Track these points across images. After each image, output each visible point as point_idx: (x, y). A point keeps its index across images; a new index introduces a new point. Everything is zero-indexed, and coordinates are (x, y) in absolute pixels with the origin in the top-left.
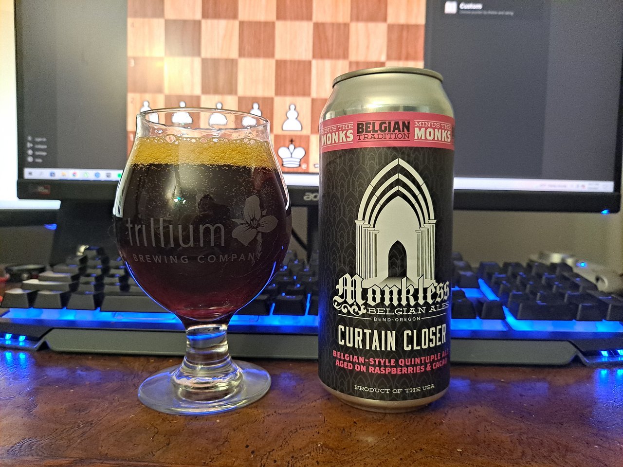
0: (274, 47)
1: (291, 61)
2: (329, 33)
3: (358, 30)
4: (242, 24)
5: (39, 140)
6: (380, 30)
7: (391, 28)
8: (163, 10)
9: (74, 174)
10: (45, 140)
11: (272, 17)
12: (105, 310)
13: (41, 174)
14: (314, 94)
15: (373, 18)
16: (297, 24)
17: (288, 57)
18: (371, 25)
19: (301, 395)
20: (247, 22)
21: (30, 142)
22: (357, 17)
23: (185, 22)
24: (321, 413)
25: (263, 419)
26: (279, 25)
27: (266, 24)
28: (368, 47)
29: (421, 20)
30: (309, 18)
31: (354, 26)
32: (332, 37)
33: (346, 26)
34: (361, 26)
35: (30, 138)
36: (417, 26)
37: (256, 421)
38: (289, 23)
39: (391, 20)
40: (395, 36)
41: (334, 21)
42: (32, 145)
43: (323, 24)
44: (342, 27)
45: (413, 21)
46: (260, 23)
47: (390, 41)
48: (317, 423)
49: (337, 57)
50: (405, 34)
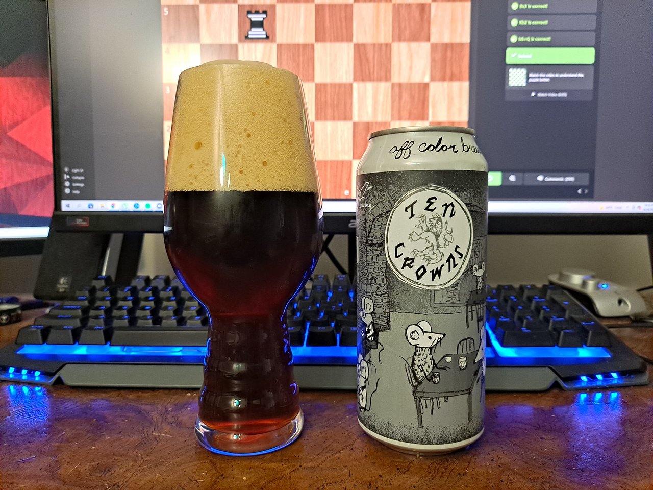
0: (313, 70)
1: (331, 84)
2: (370, 55)
3: (401, 50)
4: (280, 47)
5: (76, 171)
6: (422, 50)
7: (434, 47)
8: (198, 35)
9: (113, 206)
10: (82, 171)
11: (311, 39)
12: (115, 344)
13: (79, 206)
14: (356, 118)
15: (415, 38)
16: (337, 45)
17: (328, 80)
18: (414, 45)
19: (325, 445)
20: (285, 45)
21: (67, 174)
22: (399, 36)
23: (221, 46)
24: (346, 466)
25: (289, 475)
26: (318, 47)
27: (305, 46)
28: (411, 68)
29: (466, 39)
30: (349, 39)
31: (395, 46)
32: (374, 58)
33: (388, 46)
34: (403, 46)
35: (66, 170)
36: (461, 45)
37: (282, 477)
38: (328, 45)
39: (434, 39)
40: (439, 56)
41: (375, 41)
42: (68, 177)
43: (364, 45)
44: (384, 47)
45: (457, 40)
46: (298, 45)
47: (433, 60)
48: (343, 478)
49: (380, 80)
50: (449, 54)
